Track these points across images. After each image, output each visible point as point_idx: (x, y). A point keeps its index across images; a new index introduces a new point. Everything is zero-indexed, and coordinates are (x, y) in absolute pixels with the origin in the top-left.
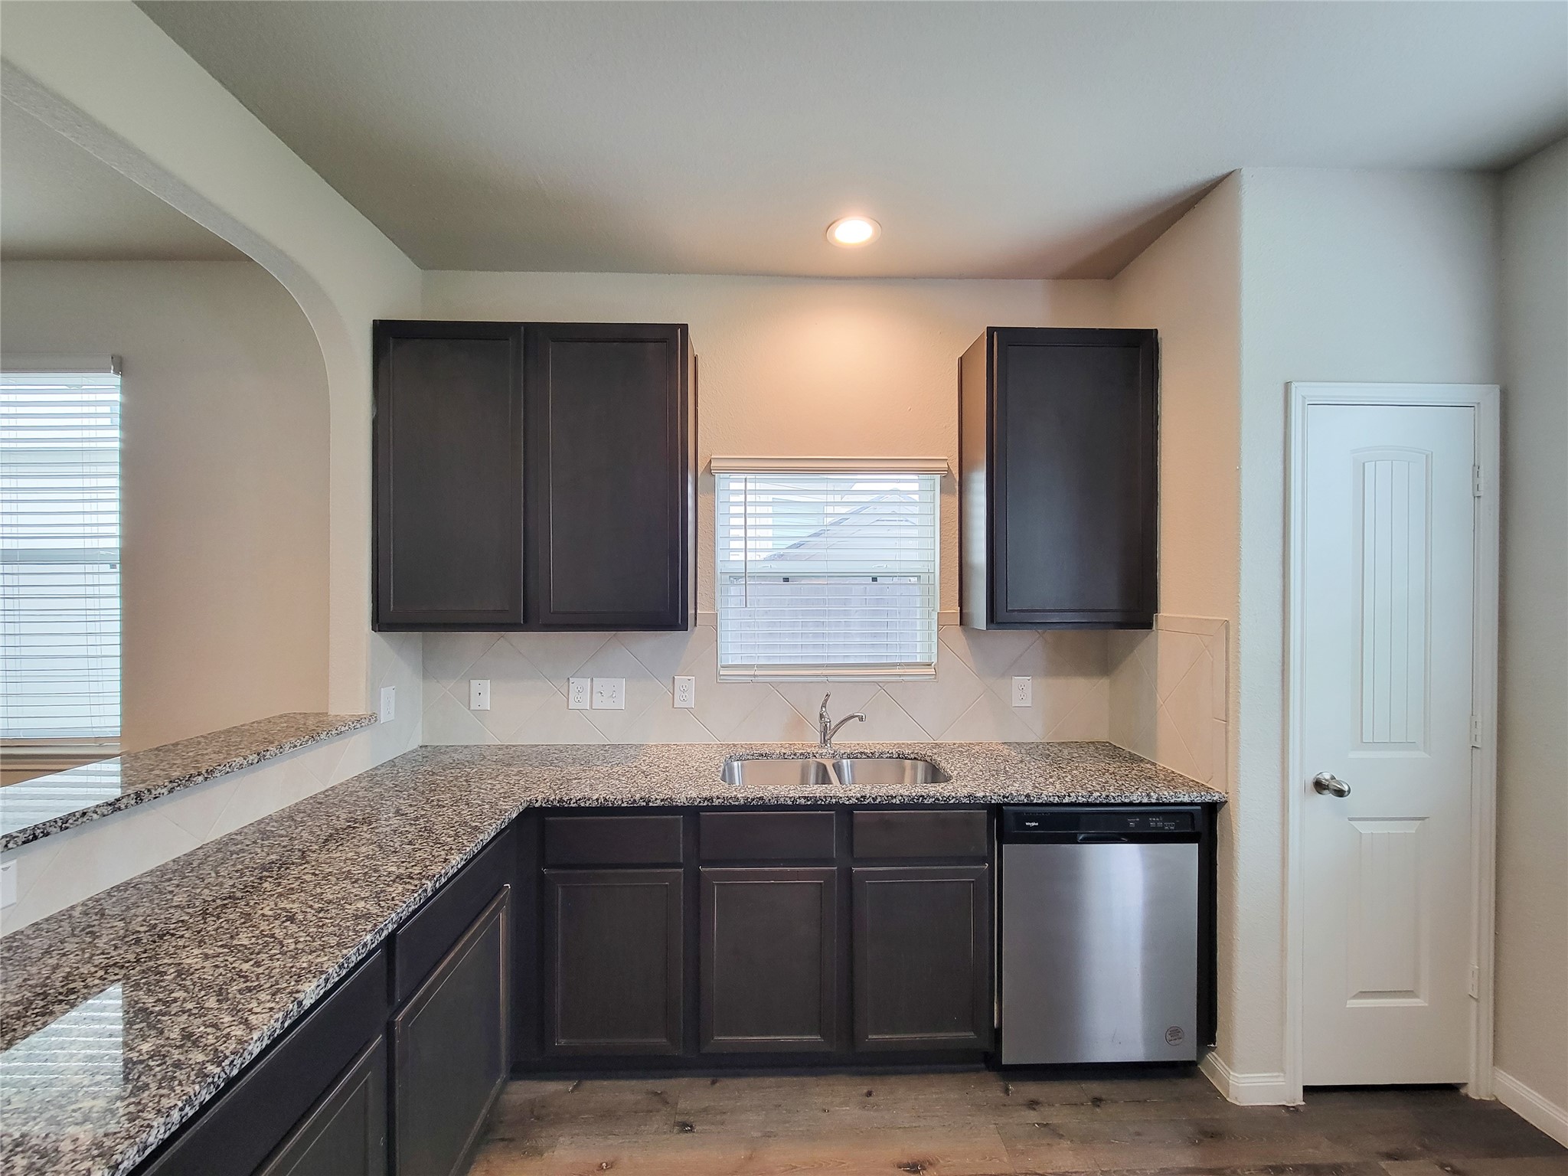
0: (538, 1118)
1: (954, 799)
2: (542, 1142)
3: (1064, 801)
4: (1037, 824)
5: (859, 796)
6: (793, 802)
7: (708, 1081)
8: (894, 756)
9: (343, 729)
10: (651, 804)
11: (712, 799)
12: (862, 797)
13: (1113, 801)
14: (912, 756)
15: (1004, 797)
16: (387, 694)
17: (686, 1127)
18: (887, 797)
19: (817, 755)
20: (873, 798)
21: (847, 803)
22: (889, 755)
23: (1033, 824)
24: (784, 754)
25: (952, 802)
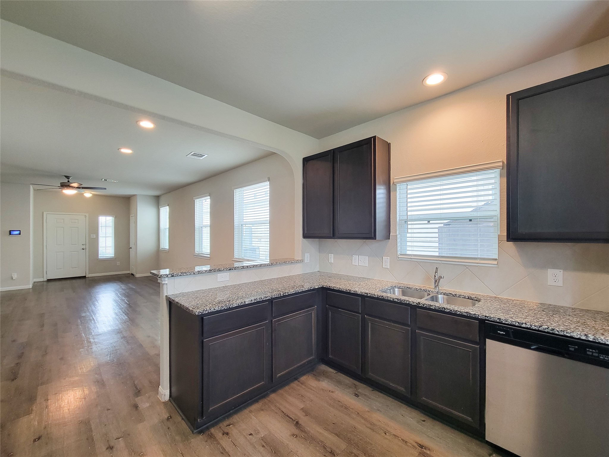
0: (323, 374)
1: (459, 312)
2: (321, 379)
3: (522, 326)
4: (504, 333)
5: (417, 302)
6: (393, 300)
7: (371, 389)
8: (466, 298)
9: (293, 262)
10: (351, 292)
11: (367, 294)
12: (418, 303)
13: (557, 333)
14: (475, 299)
15: (485, 316)
16: (307, 256)
17: (357, 395)
18: (429, 305)
19: (430, 291)
20: (423, 305)
21: (413, 304)
22: (464, 297)
23: (502, 333)
24: (417, 289)
25: (458, 313)
